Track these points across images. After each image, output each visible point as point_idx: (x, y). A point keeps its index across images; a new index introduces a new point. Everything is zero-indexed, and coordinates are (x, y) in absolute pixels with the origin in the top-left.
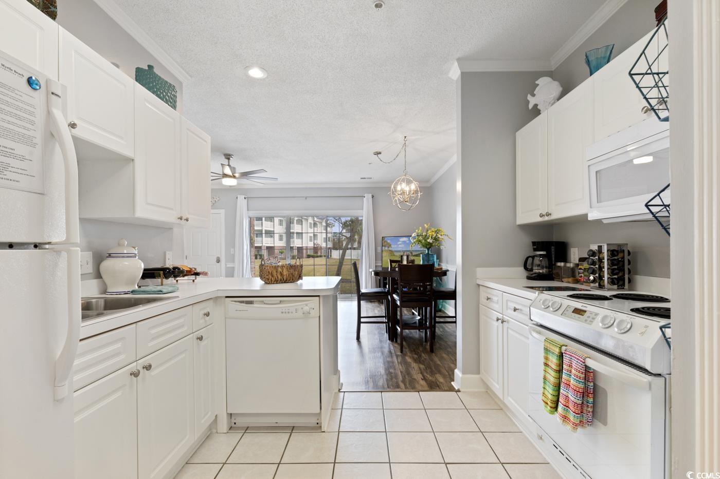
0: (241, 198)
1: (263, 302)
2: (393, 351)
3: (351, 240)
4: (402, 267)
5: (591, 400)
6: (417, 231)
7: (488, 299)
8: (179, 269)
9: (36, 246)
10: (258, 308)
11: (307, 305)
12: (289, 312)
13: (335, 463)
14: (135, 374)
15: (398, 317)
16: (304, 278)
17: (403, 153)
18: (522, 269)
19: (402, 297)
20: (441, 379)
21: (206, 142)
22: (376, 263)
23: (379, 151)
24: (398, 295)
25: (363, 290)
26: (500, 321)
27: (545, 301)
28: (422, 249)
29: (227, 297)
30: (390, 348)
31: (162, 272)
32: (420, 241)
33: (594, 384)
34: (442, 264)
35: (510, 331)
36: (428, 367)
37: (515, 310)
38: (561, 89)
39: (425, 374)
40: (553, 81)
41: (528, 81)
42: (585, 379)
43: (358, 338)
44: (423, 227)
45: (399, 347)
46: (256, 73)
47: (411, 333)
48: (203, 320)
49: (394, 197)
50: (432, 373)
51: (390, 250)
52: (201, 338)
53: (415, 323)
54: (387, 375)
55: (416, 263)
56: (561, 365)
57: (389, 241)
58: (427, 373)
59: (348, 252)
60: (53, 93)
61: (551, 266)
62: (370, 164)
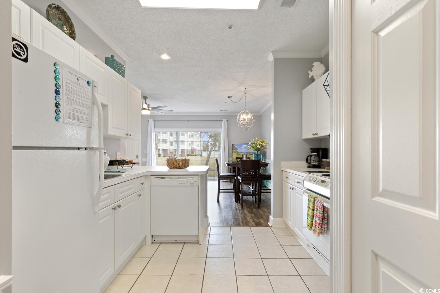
0: (151, 121)
1: (170, 178)
2: (237, 208)
3: (214, 145)
4: (243, 162)
5: (326, 222)
6: (251, 141)
7: (286, 178)
8: (125, 161)
9: (86, 149)
10: (167, 180)
11: (192, 180)
12: (183, 183)
13: (206, 258)
14: (115, 209)
15: (241, 189)
16: (190, 166)
17: (244, 98)
18: (305, 162)
19: (243, 178)
20: (262, 221)
21: (139, 94)
22: (229, 159)
23: (230, 95)
24: (240, 177)
25: (221, 174)
26: (292, 189)
27: (310, 177)
28: (254, 151)
29: (151, 175)
30: (235, 206)
31: (117, 162)
32: (253, 147)
33: (327, 214)
34: (266, 160)
35: (296, 194)
36: (256, 215)
37: (298, 182)
38: (325, 69)
39: (254, 219)
40: (321, 64)
41: (309, 63)
42: (323, 212)
43: (218, 201)
44: (255, 139)
45: (240, 205)
46: (165, 57)
47: (248, 198)
48: (140, 187)
49: (239, 122)
50: (258, 218)
51: (237, 152)
52: (140, 195)
53: (250, 192)
54: (234, 219)
55: (251, 159)
56: (314, 207)
57: (236, 147)
58: (255, 218)
59: (212, 152)
60: (94, 86)
61: (320, 161)
62: (225, 102)
